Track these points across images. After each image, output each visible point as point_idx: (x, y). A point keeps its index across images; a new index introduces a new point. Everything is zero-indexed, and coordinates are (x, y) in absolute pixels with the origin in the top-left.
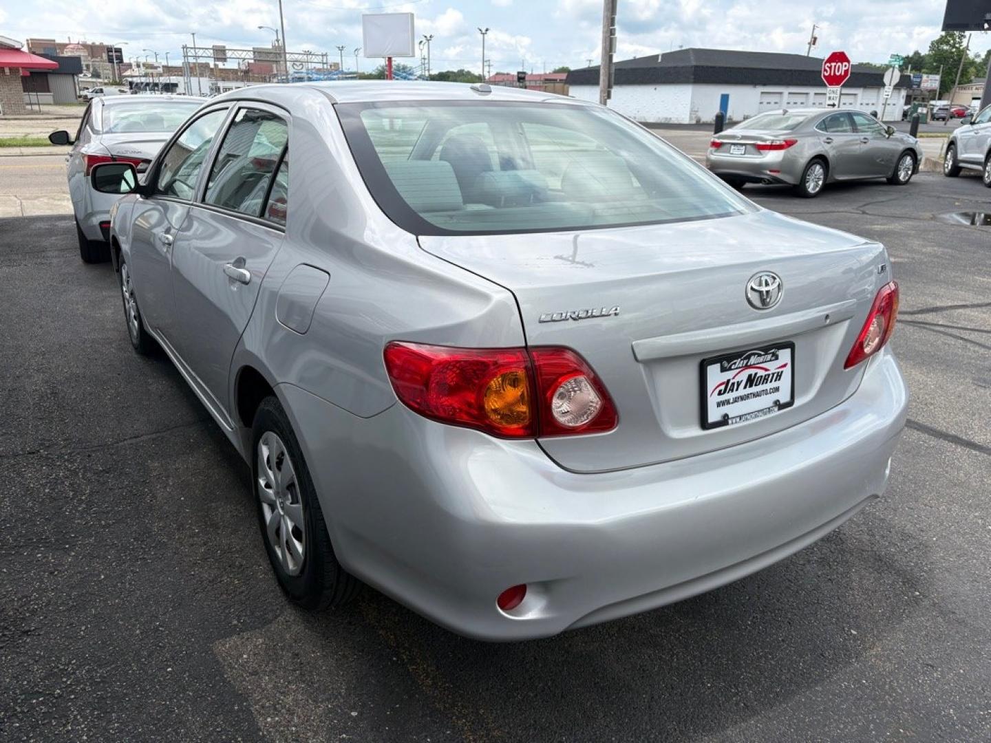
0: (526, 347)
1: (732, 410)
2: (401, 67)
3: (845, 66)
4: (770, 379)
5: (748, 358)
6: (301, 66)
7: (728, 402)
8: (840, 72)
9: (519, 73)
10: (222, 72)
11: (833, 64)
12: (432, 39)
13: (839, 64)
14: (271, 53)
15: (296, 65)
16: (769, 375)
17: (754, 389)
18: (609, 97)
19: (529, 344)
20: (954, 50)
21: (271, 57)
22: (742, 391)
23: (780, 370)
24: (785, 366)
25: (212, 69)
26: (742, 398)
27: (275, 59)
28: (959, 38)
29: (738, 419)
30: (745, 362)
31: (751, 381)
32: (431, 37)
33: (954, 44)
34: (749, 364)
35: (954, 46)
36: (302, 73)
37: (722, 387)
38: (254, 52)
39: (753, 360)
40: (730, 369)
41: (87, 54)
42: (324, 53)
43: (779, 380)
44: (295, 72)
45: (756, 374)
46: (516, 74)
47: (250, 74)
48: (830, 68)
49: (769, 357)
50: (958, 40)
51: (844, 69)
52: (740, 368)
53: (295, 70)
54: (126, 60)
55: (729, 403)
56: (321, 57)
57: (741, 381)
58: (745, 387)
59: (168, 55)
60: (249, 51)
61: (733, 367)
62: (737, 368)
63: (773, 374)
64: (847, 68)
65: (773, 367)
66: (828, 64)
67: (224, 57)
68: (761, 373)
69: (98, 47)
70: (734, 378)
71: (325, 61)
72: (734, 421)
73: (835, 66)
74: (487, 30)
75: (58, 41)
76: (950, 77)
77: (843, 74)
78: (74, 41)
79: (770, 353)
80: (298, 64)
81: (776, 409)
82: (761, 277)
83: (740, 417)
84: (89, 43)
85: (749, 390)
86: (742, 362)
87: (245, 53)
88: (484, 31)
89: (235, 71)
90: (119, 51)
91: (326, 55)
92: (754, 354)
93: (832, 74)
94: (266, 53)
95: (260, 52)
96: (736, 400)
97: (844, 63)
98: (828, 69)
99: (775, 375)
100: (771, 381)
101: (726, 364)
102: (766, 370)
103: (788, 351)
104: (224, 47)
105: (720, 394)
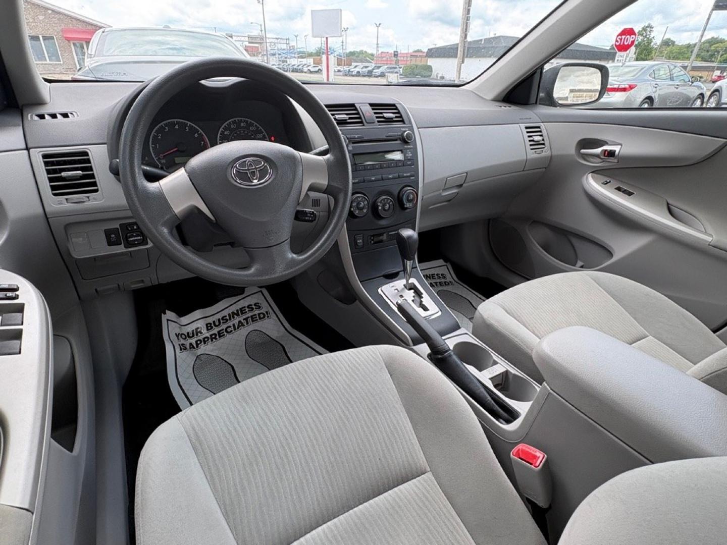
3: (633, 38)
6: (275, 46)
8: (628, 42)
9: (395, 52)
11: (623, 37)
13: (628, 36)
14: (258, 38)
18: (463, 62)
20: (645, 39)
21: (258, 40)
27: (260, 41)
28: (650, 32)
33: (646, 35)
35: (646, 37)
36: (275, 50)
38: (248, 38)
42: (288, 38)
44: (271, 50)
46: (393, 52)
48: (621, 39)
50: (648, 33)
51: (631, 40)
56: (285, 40)
60: (246, 37)
64: (633, 39)
66: (620, 37)
71: (288, 43)
73: (625, 38)
74: (380, 24)
76: (641, 56)
77: (630, 43)
80: (273, 44)
87: (243, 38)
88: (378, 25)
91: (288, 39)
93: (622, 44)
94: (255, 38)
95: (252, 37)
97: (632, 36)
98: (619, 41)
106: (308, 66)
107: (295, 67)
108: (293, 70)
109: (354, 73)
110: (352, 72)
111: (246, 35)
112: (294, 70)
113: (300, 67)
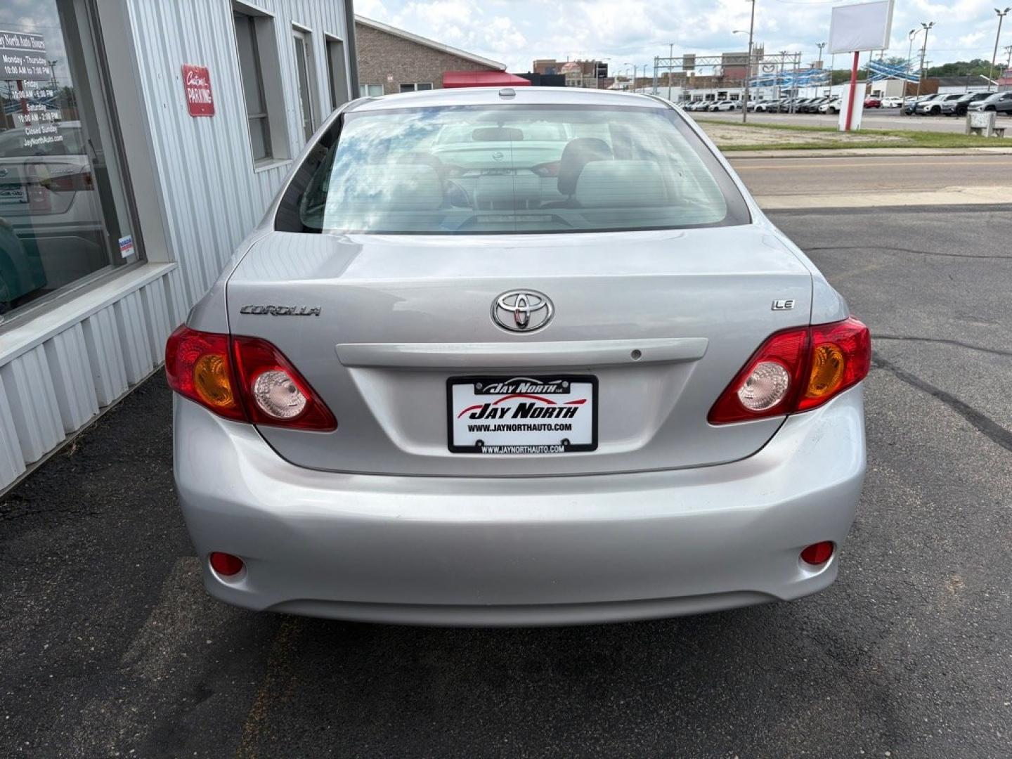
0: (230, 335)
1: (490, 438)
2: (897, 61)
4: (555, 413)
5: (517, 384)
6: (772, 68)
7: (487, 428)
10: (696, 81)
12: (933, 27)
14: (741, 57)
15: (767, 67)
16: (554, 409)
17: (529, 421)
19: (232, 333)
21: (740, 62)
22: (508, 419)
23: (573, 406)
24: (582, 402)
25: (688, 78)
26: (509, 428)
27: (745, 63)
29: (496, 450)
30: (511, 388)
31: (523, 411)
32: (931, 24)
34: (518, 391)
36: (772, 75)
37: (478, 411)
38: (723, 58)
39: (523, 388)
40: (488, 392)
41: (579, 71)
42: (798, 52)
43: (571, 416)
45: (532, 405)
47: (725, 80)
49: (552, 388)
52: (503, 393)
53: (765, 73)
54: (609, 75)
55: (488, 430)
56: (793, 57)
57: (508, 409)
58: (515, 416)
59: (646, 67)
60: (718, 57)
61: (492, 391)
62: (498, 393)
63: (561, 409)
65: (560, 400)
67: (692, 65)
68: (539, 404)
69: (590, 63)
70: (496, 403)
71: (797, 61)
72: (490, 450)
74: (1007, 10)
75: (558, 61)
78: (571, 60)
79: (554, 385)
80: (769, 66)
81: (562, 449)
82: (518, 294)
83: (500, 448)
84: (583, 60)
85: (519, 421)
86: (506, 388)
87: (713, 59)
88: (1002, 12)
89: (709, 78)
90: (605, 66)
91: (800, 54)
92: (526, 382)
94: (737, 57)
95: (728, 57)
96: (498, 428)
99: (565, 410)
100: (557, 416)
101: (480, 386)
102: (549, 402)
103: (588, 387)
104: (694, 55)
105: (473, 416)
106: (831, 101)
107: (806, 103)
108: (800, 109)
109: (925, 109)
110: (923, 107)
111: (721, 54)
112: (802, 110)
113: (816, 104)
